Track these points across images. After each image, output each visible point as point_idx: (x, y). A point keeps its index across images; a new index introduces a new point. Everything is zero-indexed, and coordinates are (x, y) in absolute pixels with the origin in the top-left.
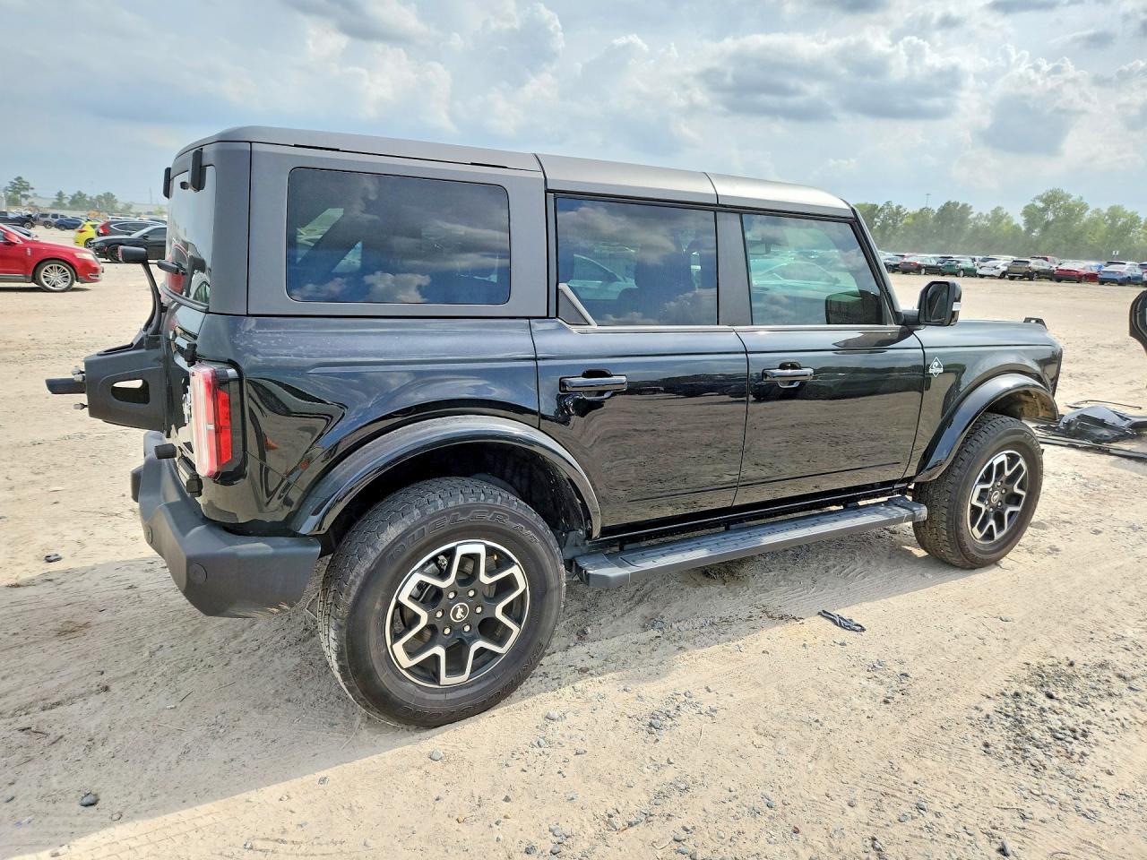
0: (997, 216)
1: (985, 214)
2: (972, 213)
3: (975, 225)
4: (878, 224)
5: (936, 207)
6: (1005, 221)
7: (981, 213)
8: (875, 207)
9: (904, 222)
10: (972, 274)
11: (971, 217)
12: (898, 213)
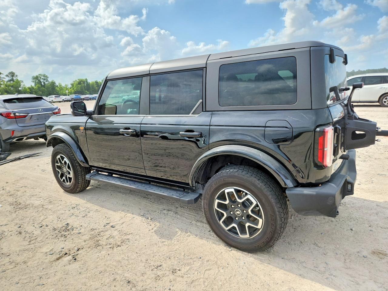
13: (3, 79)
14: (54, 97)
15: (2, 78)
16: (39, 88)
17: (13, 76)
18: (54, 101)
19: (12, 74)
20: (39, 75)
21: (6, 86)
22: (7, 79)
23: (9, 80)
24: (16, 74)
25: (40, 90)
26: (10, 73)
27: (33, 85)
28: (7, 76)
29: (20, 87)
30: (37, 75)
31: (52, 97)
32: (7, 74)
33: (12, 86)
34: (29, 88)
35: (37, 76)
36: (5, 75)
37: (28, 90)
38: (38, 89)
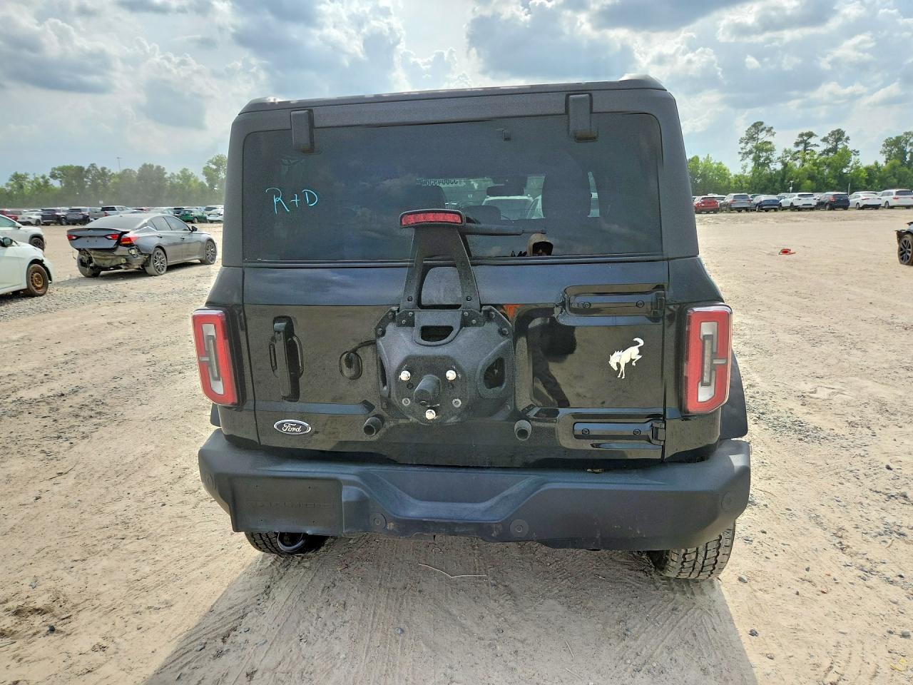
0: (186, 177)
1: (176, 174)
2: (166, 173)
3: (171, 183)
4: (89, 183)
5: (136, 168)
6: (192, 179)
7: (173, 174)
8: (81, 169)
9: (112, 181)
10: (203, 220)
11: (166, 176)
12: (103, 174)
13: (813, 148)
14: (894, 194)
15: (812, 146)
16: (894, 167)
17: (837, 140)
18: (890, 204)
19: (839, 135)
20: (906, 134)
21: (815, 164)
22: (824, 146)
23: (825, 150)
24: (846, 135)
25: (894, 175)
26: (833, 133)
27: (882, 161)
28: (825, 140)
29: (846, 166)
30: (901, 134)
31: (889, 194)
32: (827, 135)
33: (829, 165)
34: (868, 169)
35: (898, 138)
36: (822, 138)
37: (862, 174)
38: (890, 173)
